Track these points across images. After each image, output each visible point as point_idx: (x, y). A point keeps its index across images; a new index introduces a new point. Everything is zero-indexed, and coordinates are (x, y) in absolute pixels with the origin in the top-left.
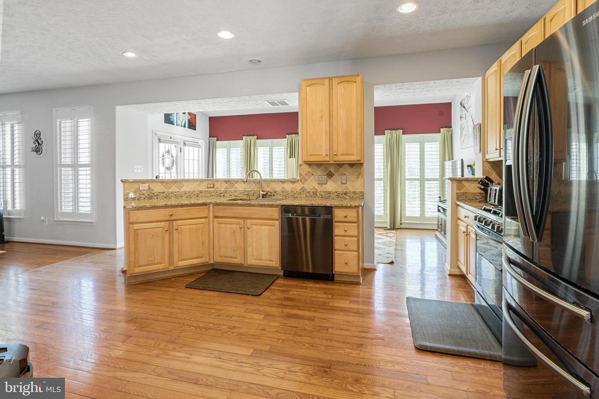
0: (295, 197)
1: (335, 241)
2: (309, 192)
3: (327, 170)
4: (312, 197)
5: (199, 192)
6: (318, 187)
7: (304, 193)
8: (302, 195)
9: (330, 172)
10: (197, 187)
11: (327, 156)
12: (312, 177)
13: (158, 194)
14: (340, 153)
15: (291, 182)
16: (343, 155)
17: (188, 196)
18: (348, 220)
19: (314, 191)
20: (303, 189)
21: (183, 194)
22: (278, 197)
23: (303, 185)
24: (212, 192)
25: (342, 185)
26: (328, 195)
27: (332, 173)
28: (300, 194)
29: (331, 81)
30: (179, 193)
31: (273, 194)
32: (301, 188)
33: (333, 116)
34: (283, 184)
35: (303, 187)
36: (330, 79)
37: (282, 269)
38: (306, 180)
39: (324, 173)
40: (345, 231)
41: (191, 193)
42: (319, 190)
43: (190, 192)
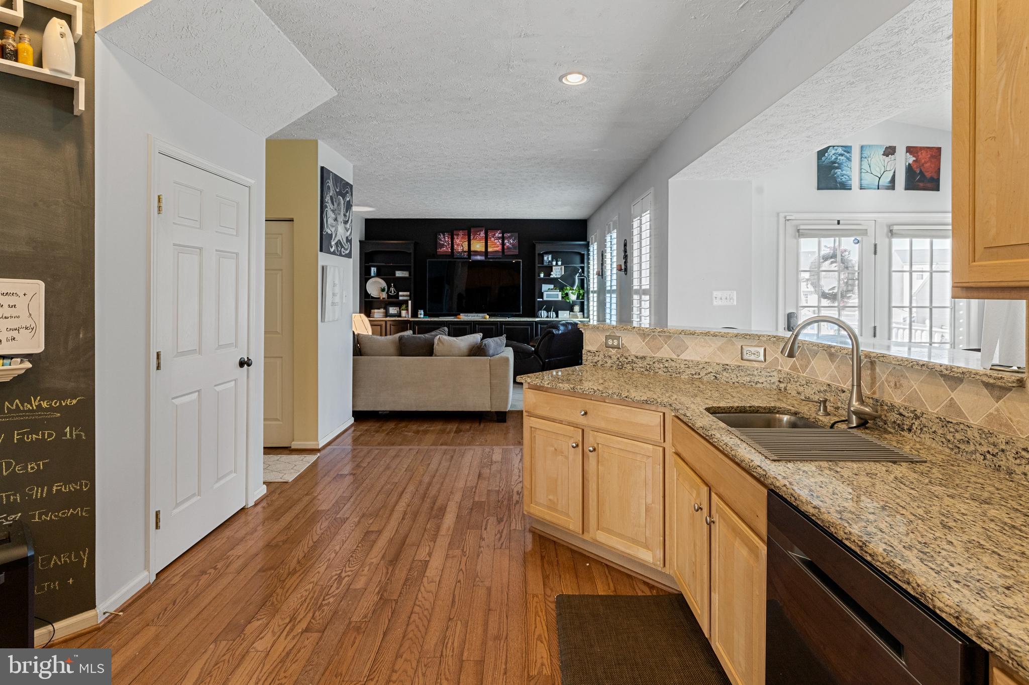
5: (720, 368)
10: (718, 352)
13: (635, 359)
17: (693, 375)
21: (682, 366)
24: (755, 373)
30: (673, 364)
34: (953, 391)
41: (701, 366)
43: (698, 364)
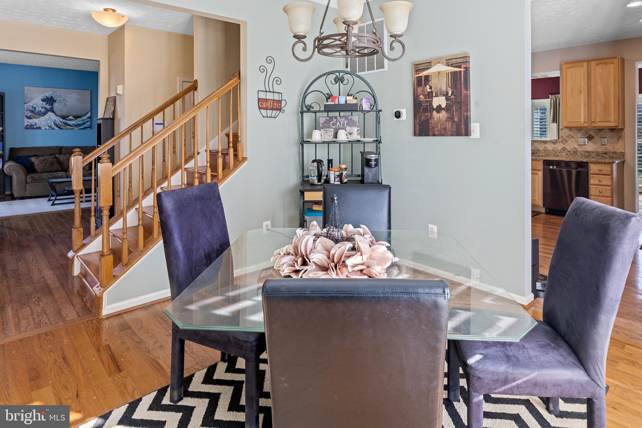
0: (556, 155)
1: (591, 189)
2: (569, 151)
3: (588, 133)
4: (572, 155)
6: (578, 148)
7: (565, 152)
8: (563, 154)
9: (590, 135)
11: (585, 123)
12: (573, 139)
14: (597, 120)
15: (553, 143)
16: (601, 122)
18: (603, 173)
19: (574, 150)
20: (564, 149)
22: (541, 154)
23: (564, 146)
25: (602, 146)
26: (588, 154)
27: (592, 136)
28: (561, 152)
29: (589, 63)
31: (536, 152)
32: (562, 147)
33: (591, 91)
34: (545, 144)
35: (564, 147)
36: (589, 61)
37: (544, 206)
38: (567, 141)
39: (584, 135)
40: (600, 181)
42: (579, 150)
